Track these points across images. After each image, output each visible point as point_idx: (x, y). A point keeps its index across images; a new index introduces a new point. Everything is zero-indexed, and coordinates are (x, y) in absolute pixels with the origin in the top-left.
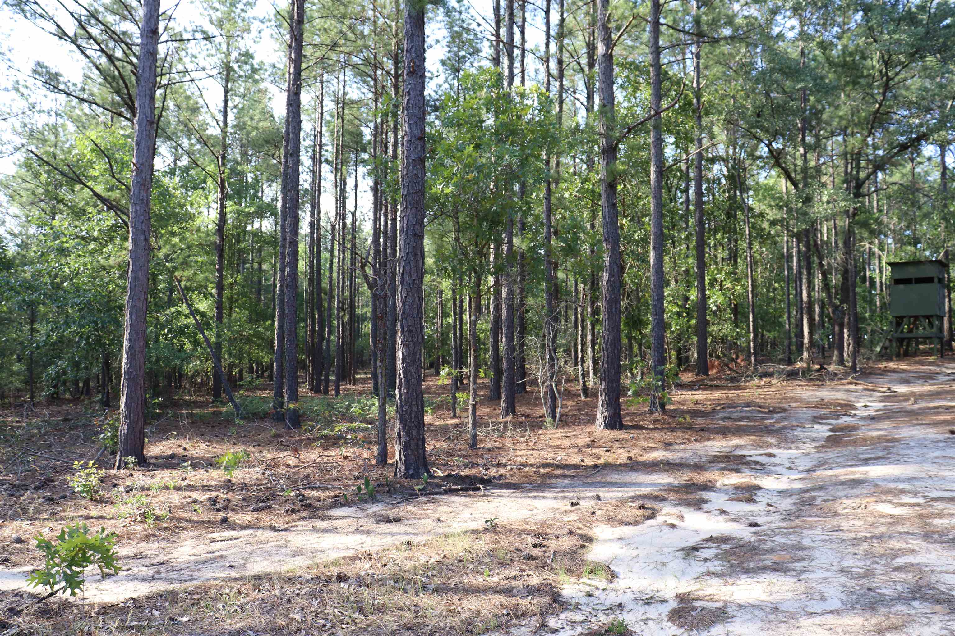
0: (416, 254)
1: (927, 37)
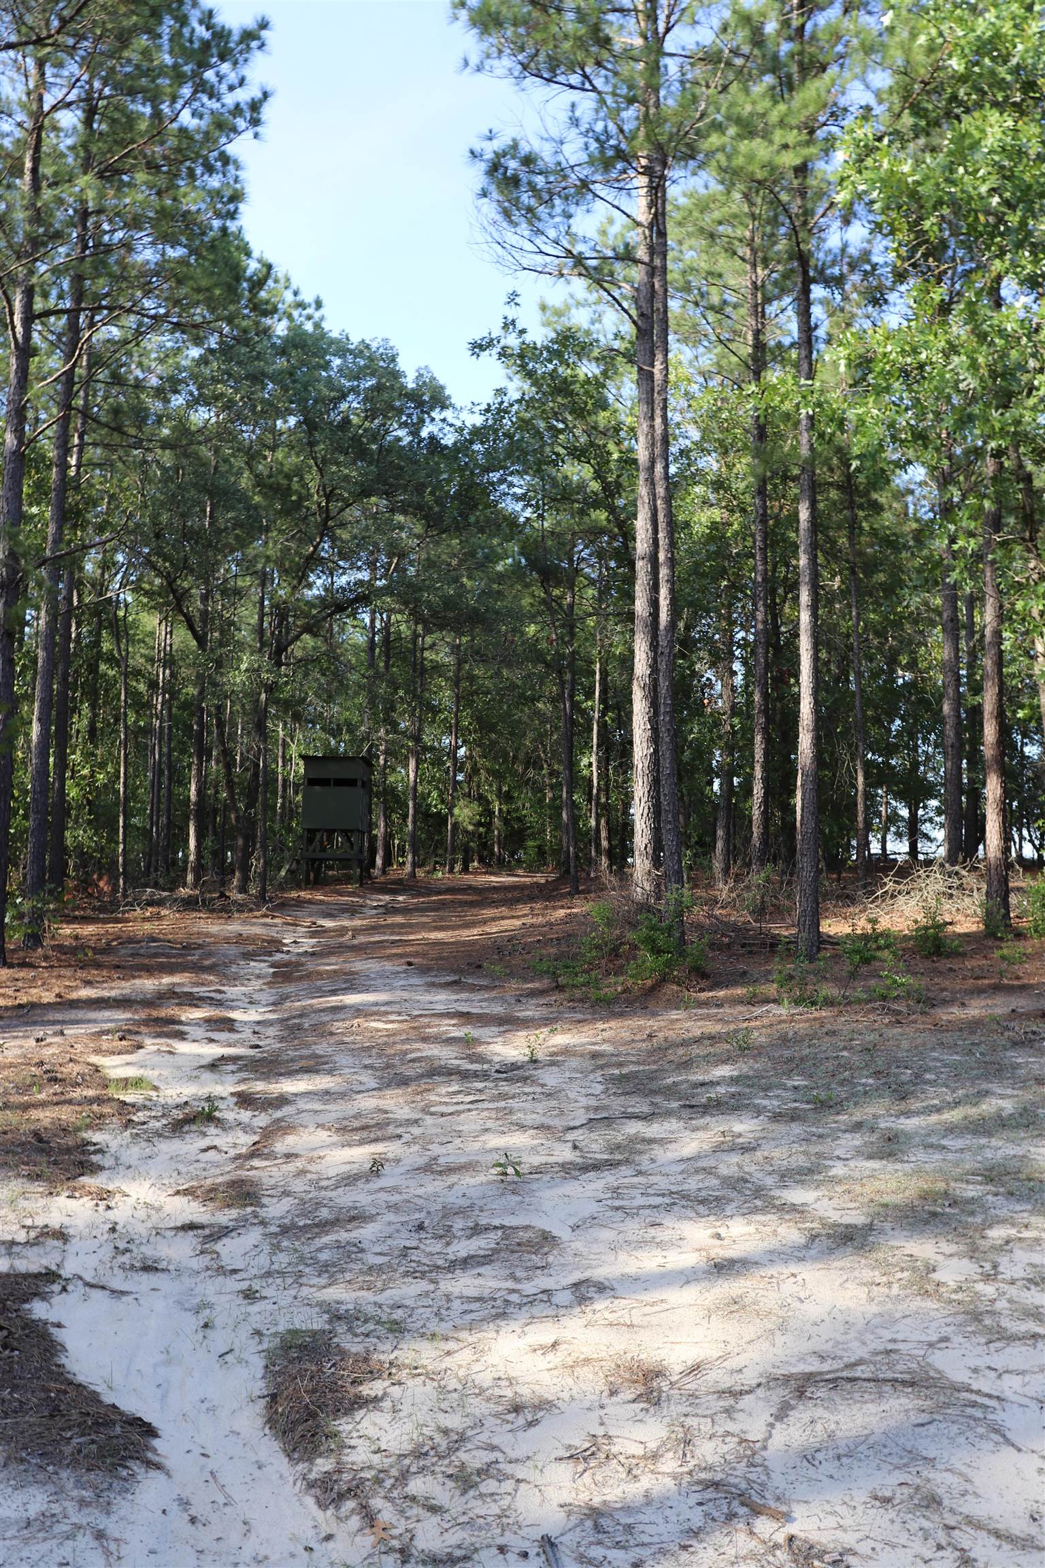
1: (380, 479)
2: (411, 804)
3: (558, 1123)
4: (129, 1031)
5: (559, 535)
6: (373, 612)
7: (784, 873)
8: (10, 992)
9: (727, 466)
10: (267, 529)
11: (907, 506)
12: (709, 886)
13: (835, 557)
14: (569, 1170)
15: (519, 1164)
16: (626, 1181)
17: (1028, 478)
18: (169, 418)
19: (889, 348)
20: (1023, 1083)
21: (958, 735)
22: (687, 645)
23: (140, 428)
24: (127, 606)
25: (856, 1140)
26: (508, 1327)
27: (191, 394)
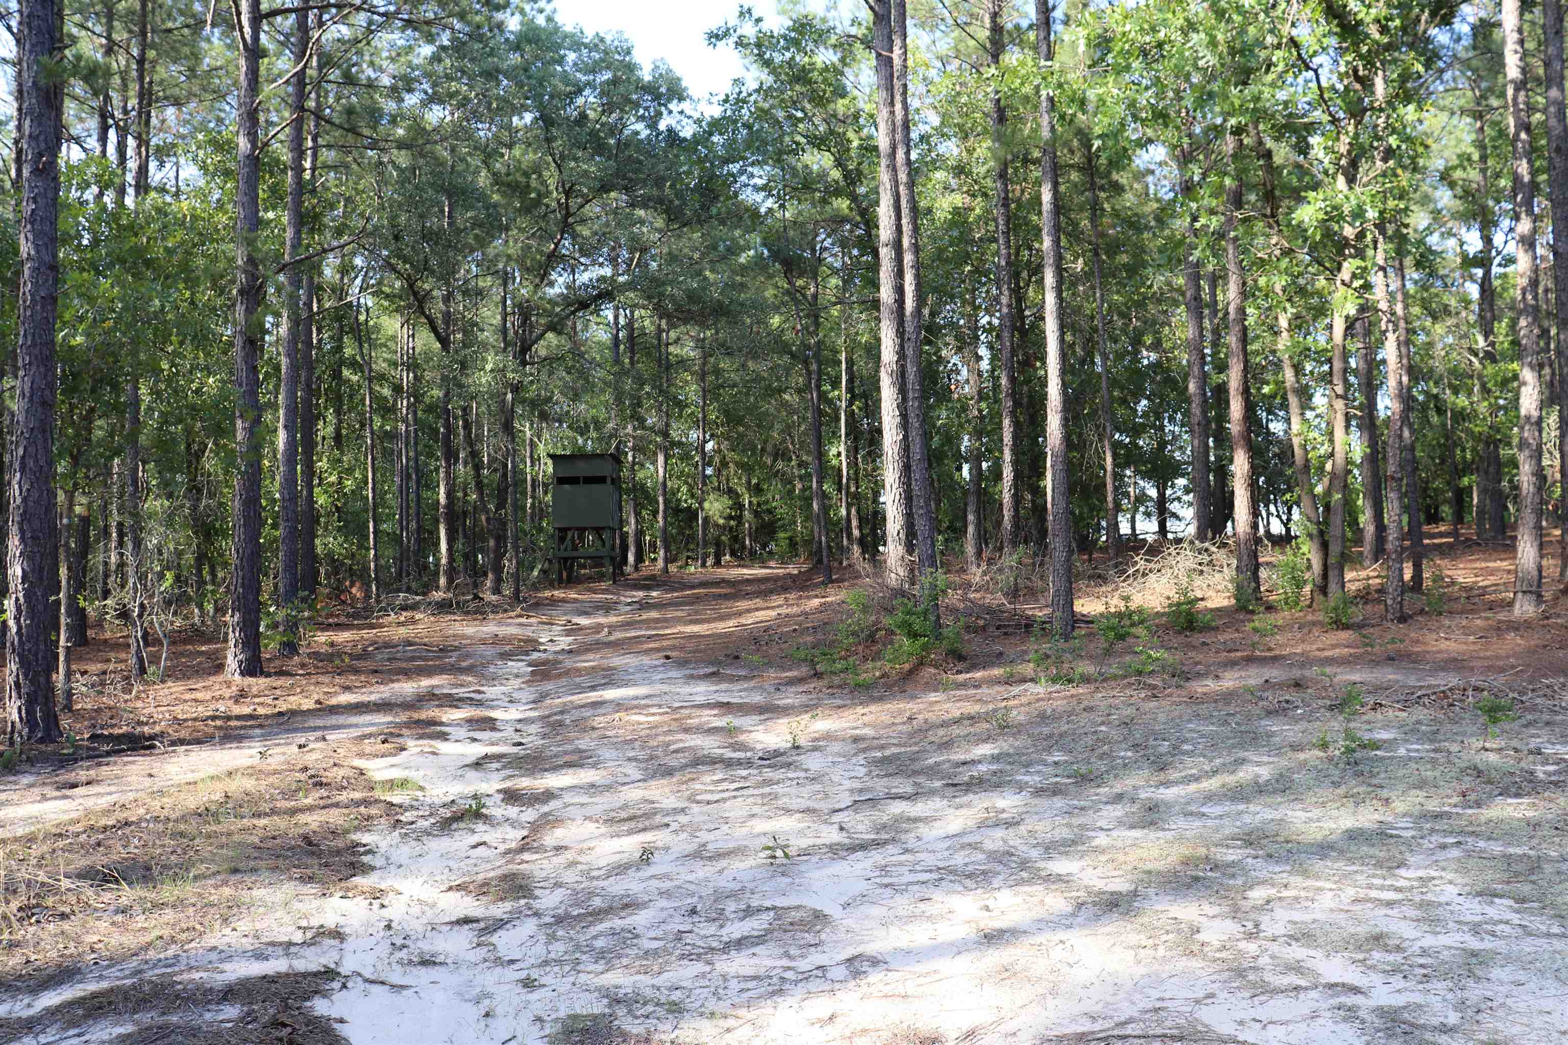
0: (44, 431)
1: (618, 174)
2: (661, 499)
3: (824, 806)
4: (391, 734)
5: (803, 224)
6: (617, 308)
7: (1035, 555)
8: (269, 701)
9: (968, 151)
10: (507, 229)
11: (1147, 187)
12: (963, 570)
13: (1078, 239)
14: (836, 851)
15: (787, 846)
16: (894, 859)
17: (1268, 155)
18: (403, 118)
19: (1128, 28)
20: (1278, 750)
21: (1204, 412)
22: (932, 331)
23: (374, 128)
24: (367, 310)
25: (1118, 811)
26: (784, 1003)
27: (426, 93)
